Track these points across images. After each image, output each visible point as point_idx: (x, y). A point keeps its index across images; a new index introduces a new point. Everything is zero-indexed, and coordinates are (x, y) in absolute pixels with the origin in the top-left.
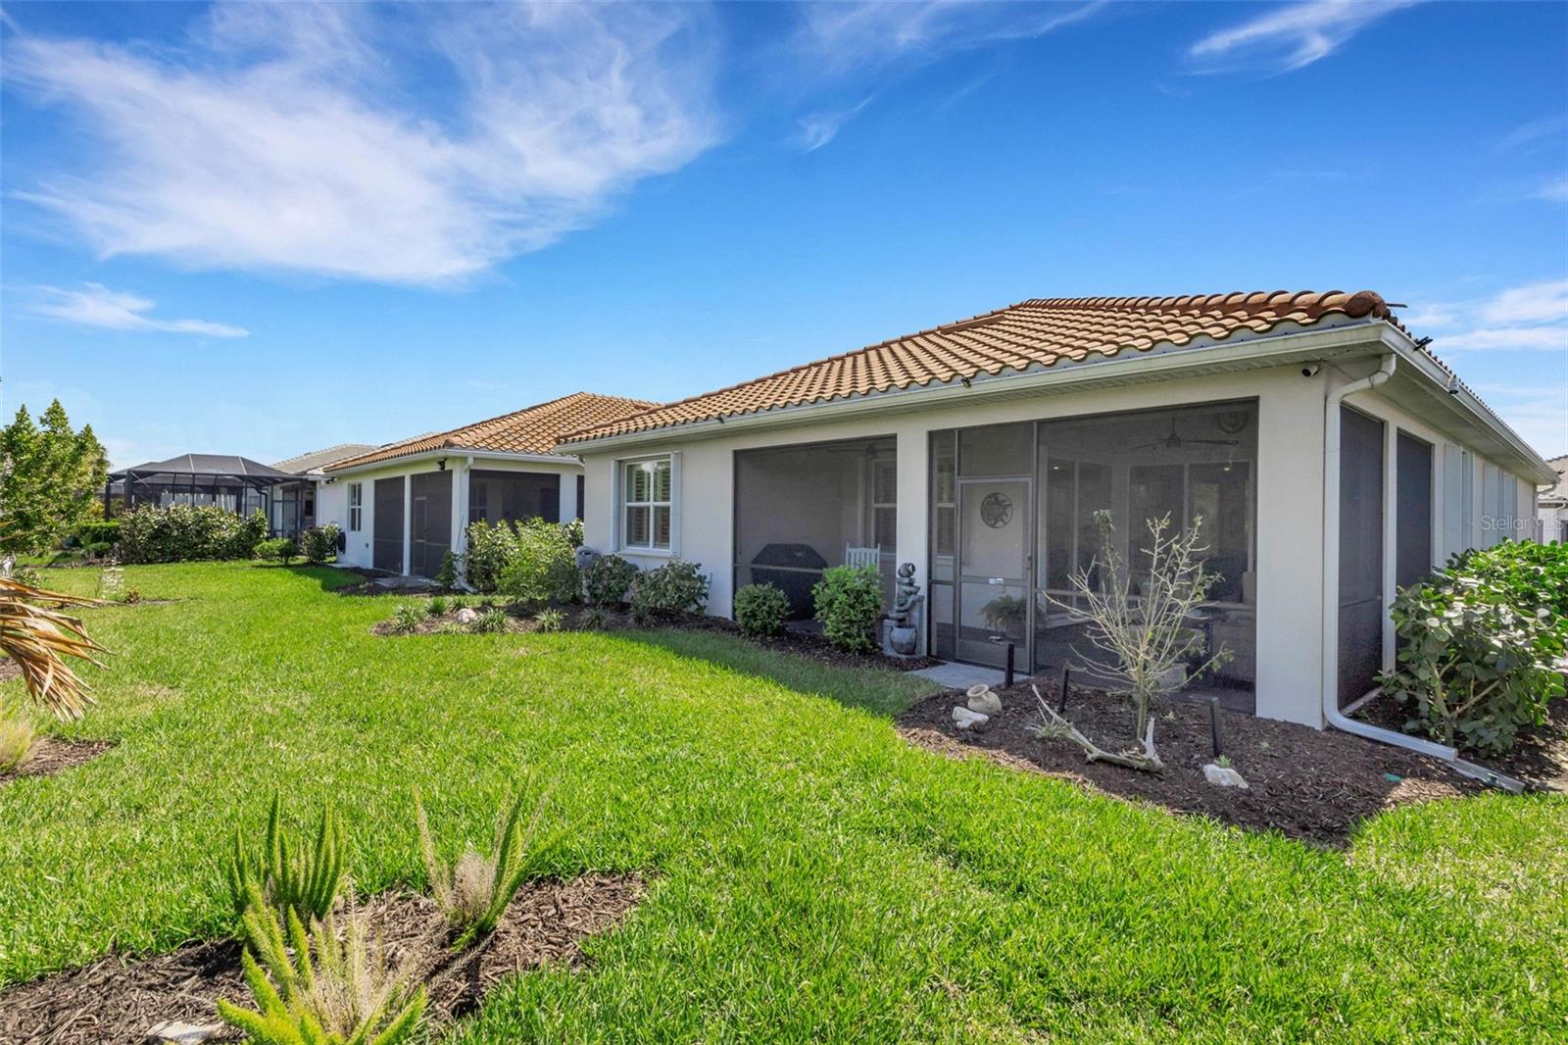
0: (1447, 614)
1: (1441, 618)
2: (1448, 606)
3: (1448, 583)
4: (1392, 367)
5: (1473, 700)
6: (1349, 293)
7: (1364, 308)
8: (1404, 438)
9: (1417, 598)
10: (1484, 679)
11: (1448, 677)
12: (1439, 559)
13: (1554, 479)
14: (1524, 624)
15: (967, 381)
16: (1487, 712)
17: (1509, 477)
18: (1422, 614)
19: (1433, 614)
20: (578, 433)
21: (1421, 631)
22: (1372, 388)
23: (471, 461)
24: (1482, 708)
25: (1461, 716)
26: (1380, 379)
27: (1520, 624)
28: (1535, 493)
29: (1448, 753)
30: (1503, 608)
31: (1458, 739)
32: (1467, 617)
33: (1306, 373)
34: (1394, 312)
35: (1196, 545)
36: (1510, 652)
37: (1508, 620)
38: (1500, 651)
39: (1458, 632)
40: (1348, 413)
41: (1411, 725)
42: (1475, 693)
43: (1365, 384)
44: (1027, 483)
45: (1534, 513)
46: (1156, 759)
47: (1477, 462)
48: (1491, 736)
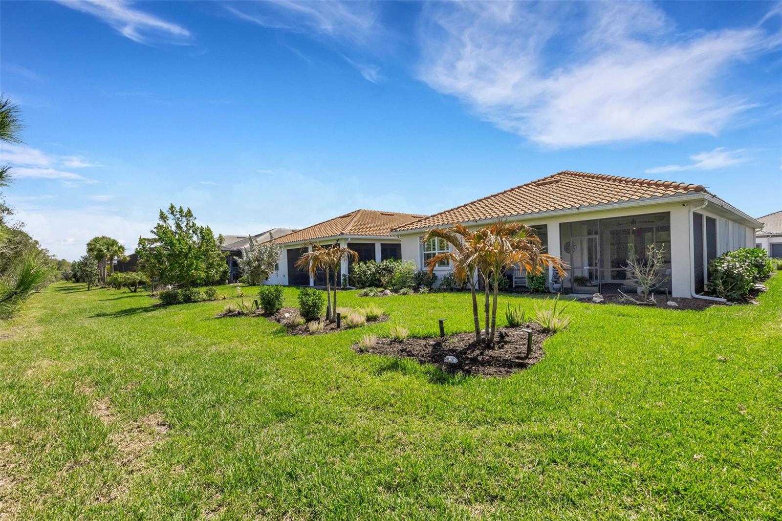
0: (723, 266)
1: (722, 267)
2: (723, 263)
3: (723, 259)
4: (706, 203)
5: (730, 287)
6: (696, 185)
7: (699, 189)
8: (708, 219)
9: (715, 262)
10: (732, 281)
11: (723, 283)
12: (719, 254)
13: (761, 226)
14: (742, 267)
15: (578, 208)
16: (734, 290)
17: (742, 227)
18: (716, 266)
19: (719, 266)
20: (399, 227)
21: (716, 271)
22: (702, 209)
23: (349, 239)
24: (732, 289)
25: (728, 291)
26: (704, 206)
27: (741, 267)
28: (754, 232)
29: (725, 300)
30: (737, 264)
31: (726, 297)
32: (728, 266)
33: (684, 205)
34: (706, 189)
35: (663, 250)
36: (739, 274)
37: (738, 266)
38: (736, 274)
39: (726, 270)
40: (695, 214)
41: (714, 295)
42: (731, 285)
43: (700, 208)
44: (596, 238)
45: (754, 241)
46: (655, 301)
47: (730, 223)
48: (735, 295)
